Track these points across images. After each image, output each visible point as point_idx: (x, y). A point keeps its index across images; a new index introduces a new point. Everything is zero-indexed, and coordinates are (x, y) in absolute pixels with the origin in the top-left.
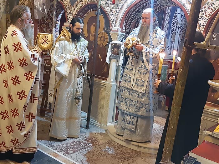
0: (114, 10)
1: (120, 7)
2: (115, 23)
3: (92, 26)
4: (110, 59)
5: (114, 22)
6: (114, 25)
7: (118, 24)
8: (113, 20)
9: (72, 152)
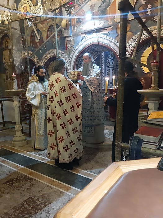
0: (68, 59)
1: (71, 56)
2: (70, 67)
6: (69, 69)
7: (72, 68)
8: (68, 66)
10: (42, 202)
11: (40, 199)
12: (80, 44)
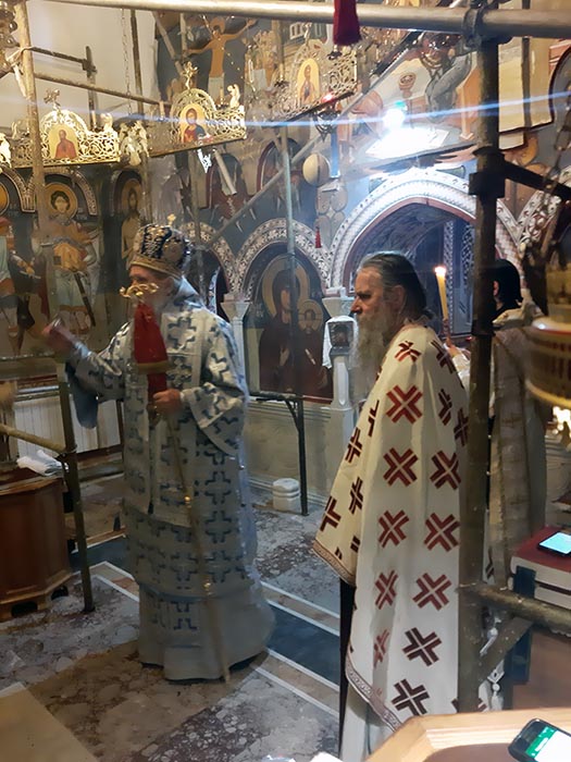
2: (332, 278)
3: (284, 292)
4: (332, 358)
5: (329, 277)
6: (328, 283)
7: (337, 280)
8: (325, 274)
9: (278, 572)
10: (242, 727)
11: (235, 718)
12: (365, 205)
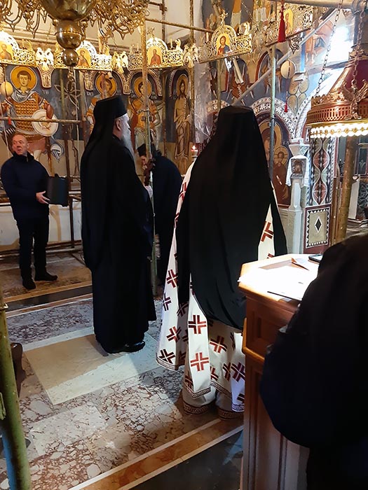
1: (300, 112)
2: (296, 133)
4: (292, 180)
6: (293, 136)
7: (299, 134)
8: (292, 130)
